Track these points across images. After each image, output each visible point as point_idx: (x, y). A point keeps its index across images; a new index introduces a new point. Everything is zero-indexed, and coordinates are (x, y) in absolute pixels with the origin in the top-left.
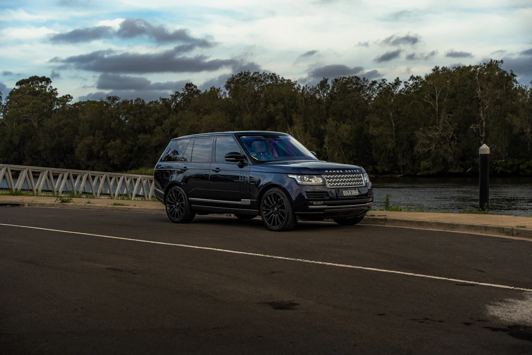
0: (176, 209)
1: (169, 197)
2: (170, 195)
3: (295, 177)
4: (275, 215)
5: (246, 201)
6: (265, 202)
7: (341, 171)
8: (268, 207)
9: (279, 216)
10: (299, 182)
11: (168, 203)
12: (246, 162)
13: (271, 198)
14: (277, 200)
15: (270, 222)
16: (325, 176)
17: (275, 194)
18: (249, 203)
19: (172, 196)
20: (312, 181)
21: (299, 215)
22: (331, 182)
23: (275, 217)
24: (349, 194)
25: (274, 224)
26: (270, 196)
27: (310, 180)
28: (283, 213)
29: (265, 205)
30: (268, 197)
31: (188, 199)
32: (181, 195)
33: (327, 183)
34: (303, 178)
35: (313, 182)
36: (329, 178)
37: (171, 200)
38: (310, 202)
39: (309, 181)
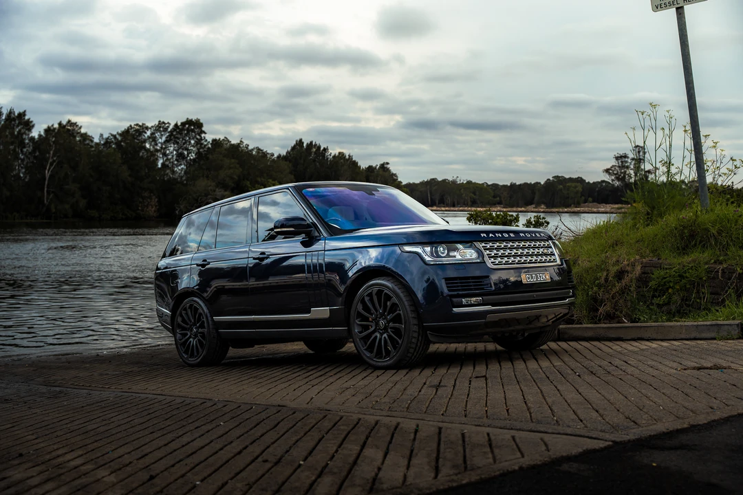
0: (191, 339)
1: (181, 316)
2: (183, 312)
3: (418, 249)
4: (381, 335)
5: (321, 312)
6: (360, 307)
7: (512, 235)
8: (367, 319)
9: (389, 336)
10: (427, 258)
11: (179, 326)
12: (317, 234)
13: (371, 300)
14: (385, 305)
15: (370, 349)
16: (481, 245)
17: (379, 293)
18: (327, 315)
19: (187, 314)
20: (455, 257)
21: (432, 329)
22: (495, 257)
23: (380, 339)
24: (534, 280)
25: (379, 355)
26: (370, 295)
27: (452, 254)
28: (397, 332)
29: (359, 315)
30: (367, 299)
31: (213, 320)
32: (201, 314)
33: (486, 258)
34: (437, 252)
35: (459, 257)
36: (491, 249)
37: (184, 321)
38: (455, 300)
39: (448, 255)
